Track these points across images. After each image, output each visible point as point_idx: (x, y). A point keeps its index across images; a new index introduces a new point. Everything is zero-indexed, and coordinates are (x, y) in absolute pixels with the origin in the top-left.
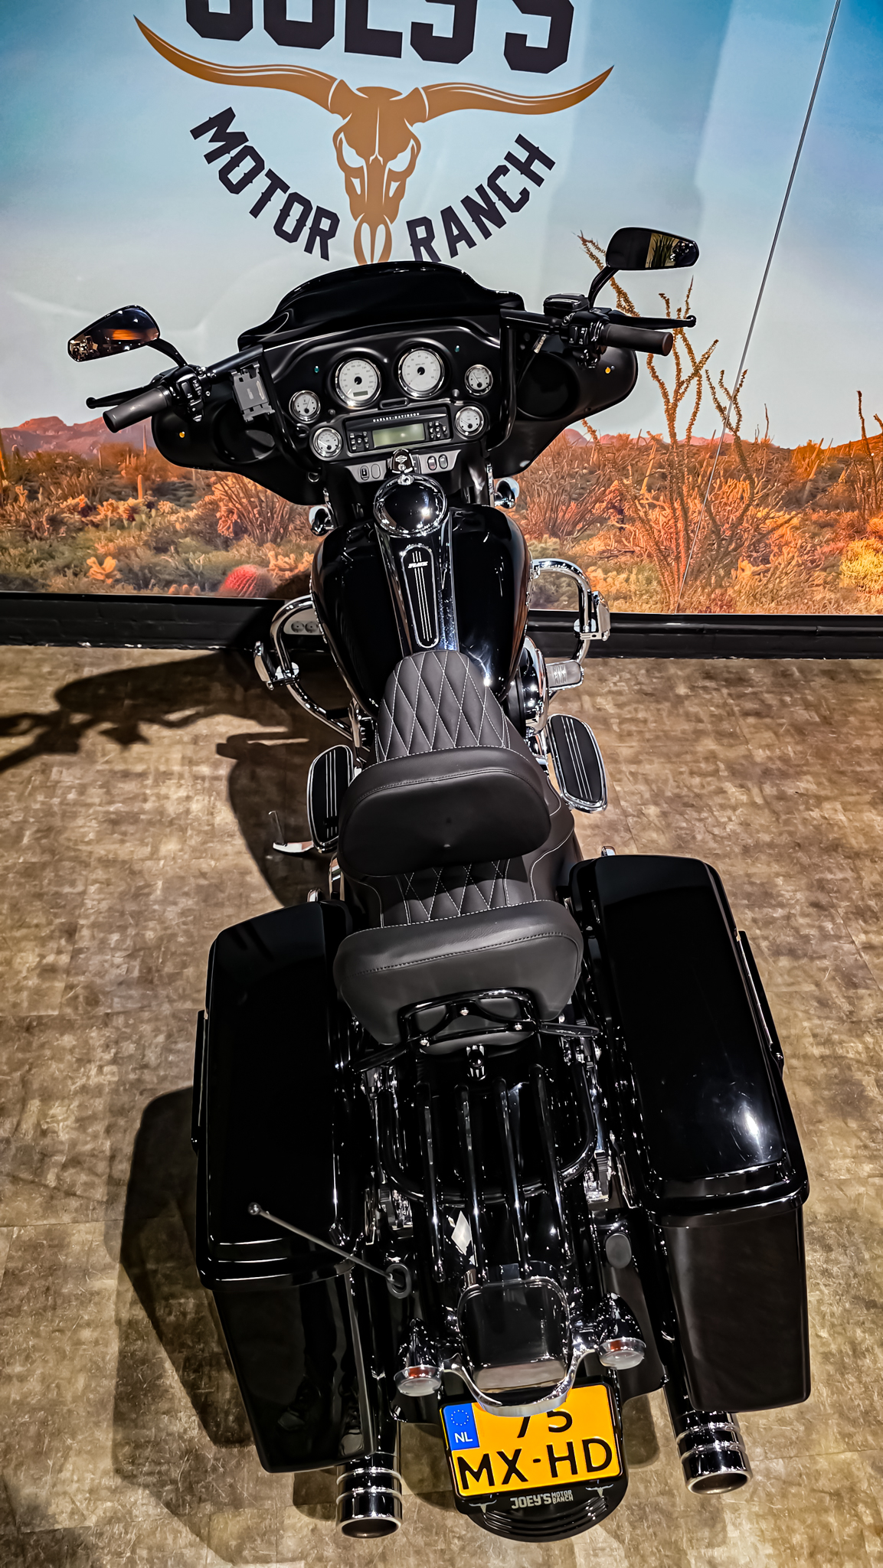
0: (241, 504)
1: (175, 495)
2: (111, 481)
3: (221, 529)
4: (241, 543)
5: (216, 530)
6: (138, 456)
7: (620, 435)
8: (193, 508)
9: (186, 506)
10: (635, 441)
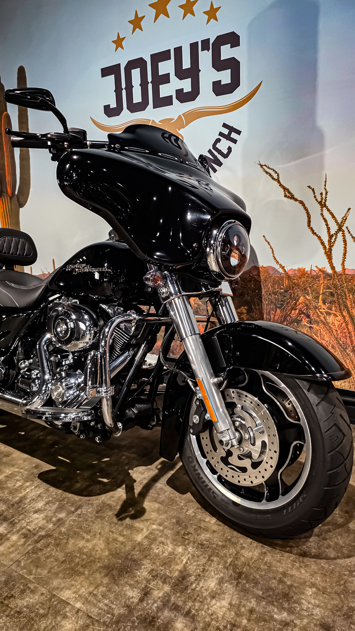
7: (299, 269)
10: (309, 272)
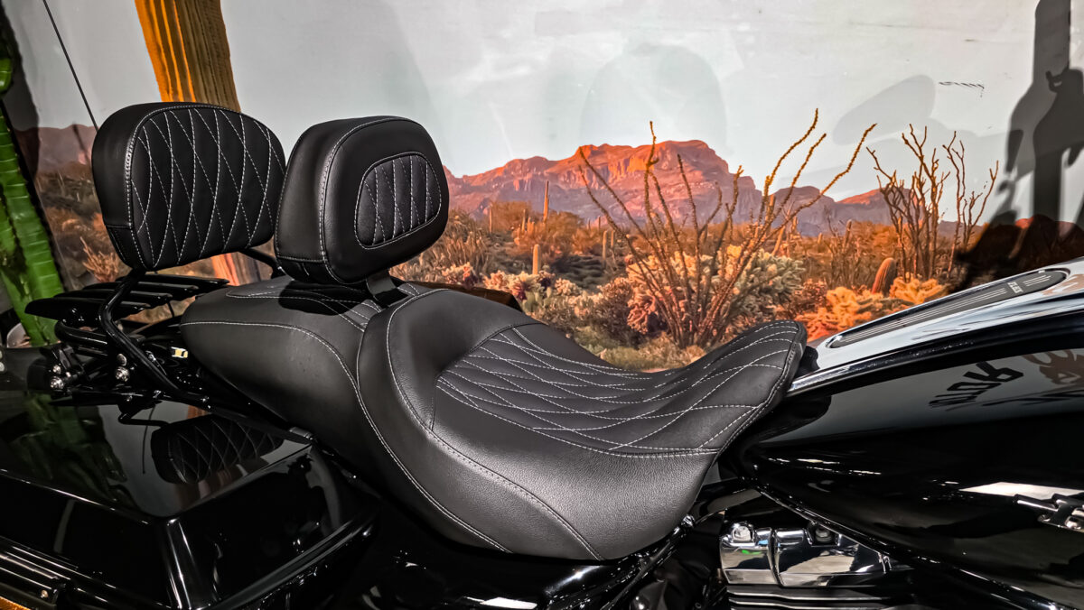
0: (662, 292)
1: (577, 273)
2: (503, 249)
3: (633, 321)
4: (656, 341)
5: (625, 322)
6: (536, 220)
8: (599, 291)
9: (590, 288)
